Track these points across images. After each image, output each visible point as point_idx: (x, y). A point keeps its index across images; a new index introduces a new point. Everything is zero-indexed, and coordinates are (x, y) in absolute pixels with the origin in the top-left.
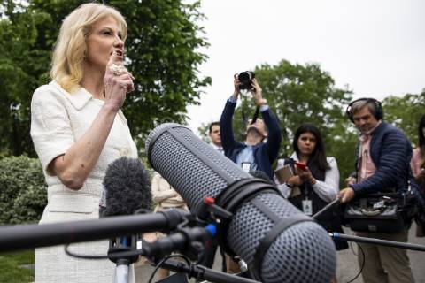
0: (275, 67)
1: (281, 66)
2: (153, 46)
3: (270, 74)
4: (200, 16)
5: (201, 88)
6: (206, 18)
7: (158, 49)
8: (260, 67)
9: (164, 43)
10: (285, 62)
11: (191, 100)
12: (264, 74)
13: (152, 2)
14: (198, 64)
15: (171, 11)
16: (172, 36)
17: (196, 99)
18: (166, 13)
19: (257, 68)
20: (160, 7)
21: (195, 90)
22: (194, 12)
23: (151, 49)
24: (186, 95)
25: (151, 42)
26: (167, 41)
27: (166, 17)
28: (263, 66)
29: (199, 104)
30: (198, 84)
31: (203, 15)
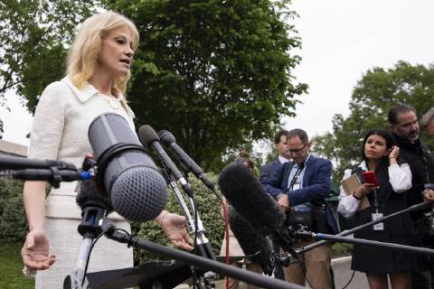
0: (390, 70)
1: (398, 69)
2: (237, 51)
3: (385, 80)
4: (292, 14)
5: (296, 96)
6: (298, 16)
7: (243, 52)
8: (372, 71)
9: (249, 46)
10: (404, 64)
11: (284, 111)
12: (377, 79)
13: (236, 2)
14: (291, 68)
15: (254, 11)
16: (257, 38)
17: (290, 109)
18: (249, 13)
19: (369, 72)
20: (245, 7)
21: (289, 98)
22: (284, 10)
23: (235, 53)
24: (277, 104)
25: (235, 46)
26: (253, 43)
27: (249, 18)
28: (375, 70)
29: (294, 115)
30: (292, 91)
31: (294, 13)
